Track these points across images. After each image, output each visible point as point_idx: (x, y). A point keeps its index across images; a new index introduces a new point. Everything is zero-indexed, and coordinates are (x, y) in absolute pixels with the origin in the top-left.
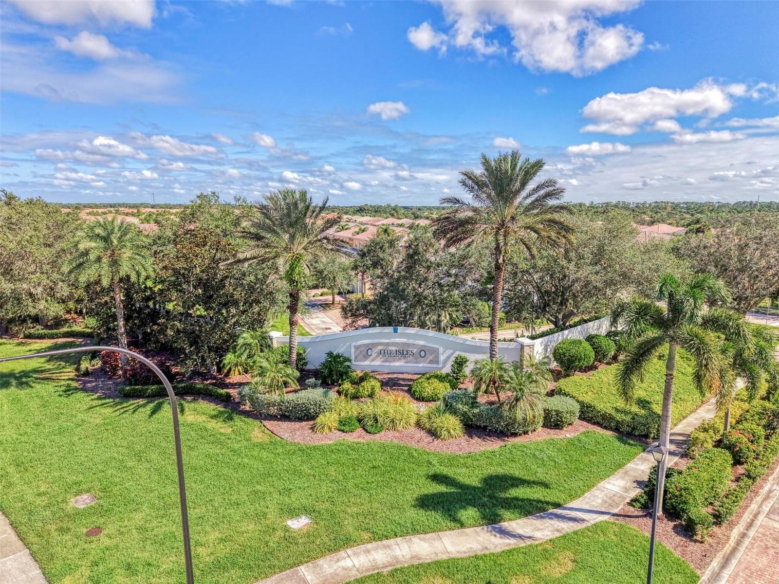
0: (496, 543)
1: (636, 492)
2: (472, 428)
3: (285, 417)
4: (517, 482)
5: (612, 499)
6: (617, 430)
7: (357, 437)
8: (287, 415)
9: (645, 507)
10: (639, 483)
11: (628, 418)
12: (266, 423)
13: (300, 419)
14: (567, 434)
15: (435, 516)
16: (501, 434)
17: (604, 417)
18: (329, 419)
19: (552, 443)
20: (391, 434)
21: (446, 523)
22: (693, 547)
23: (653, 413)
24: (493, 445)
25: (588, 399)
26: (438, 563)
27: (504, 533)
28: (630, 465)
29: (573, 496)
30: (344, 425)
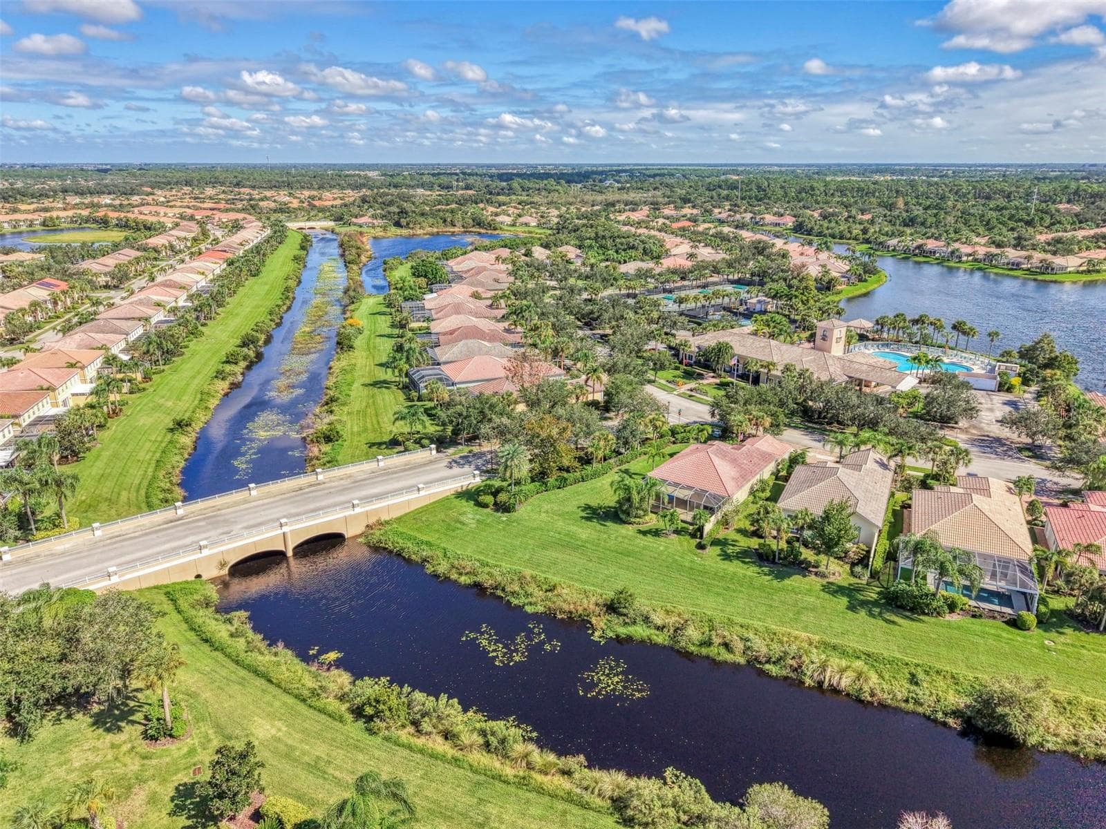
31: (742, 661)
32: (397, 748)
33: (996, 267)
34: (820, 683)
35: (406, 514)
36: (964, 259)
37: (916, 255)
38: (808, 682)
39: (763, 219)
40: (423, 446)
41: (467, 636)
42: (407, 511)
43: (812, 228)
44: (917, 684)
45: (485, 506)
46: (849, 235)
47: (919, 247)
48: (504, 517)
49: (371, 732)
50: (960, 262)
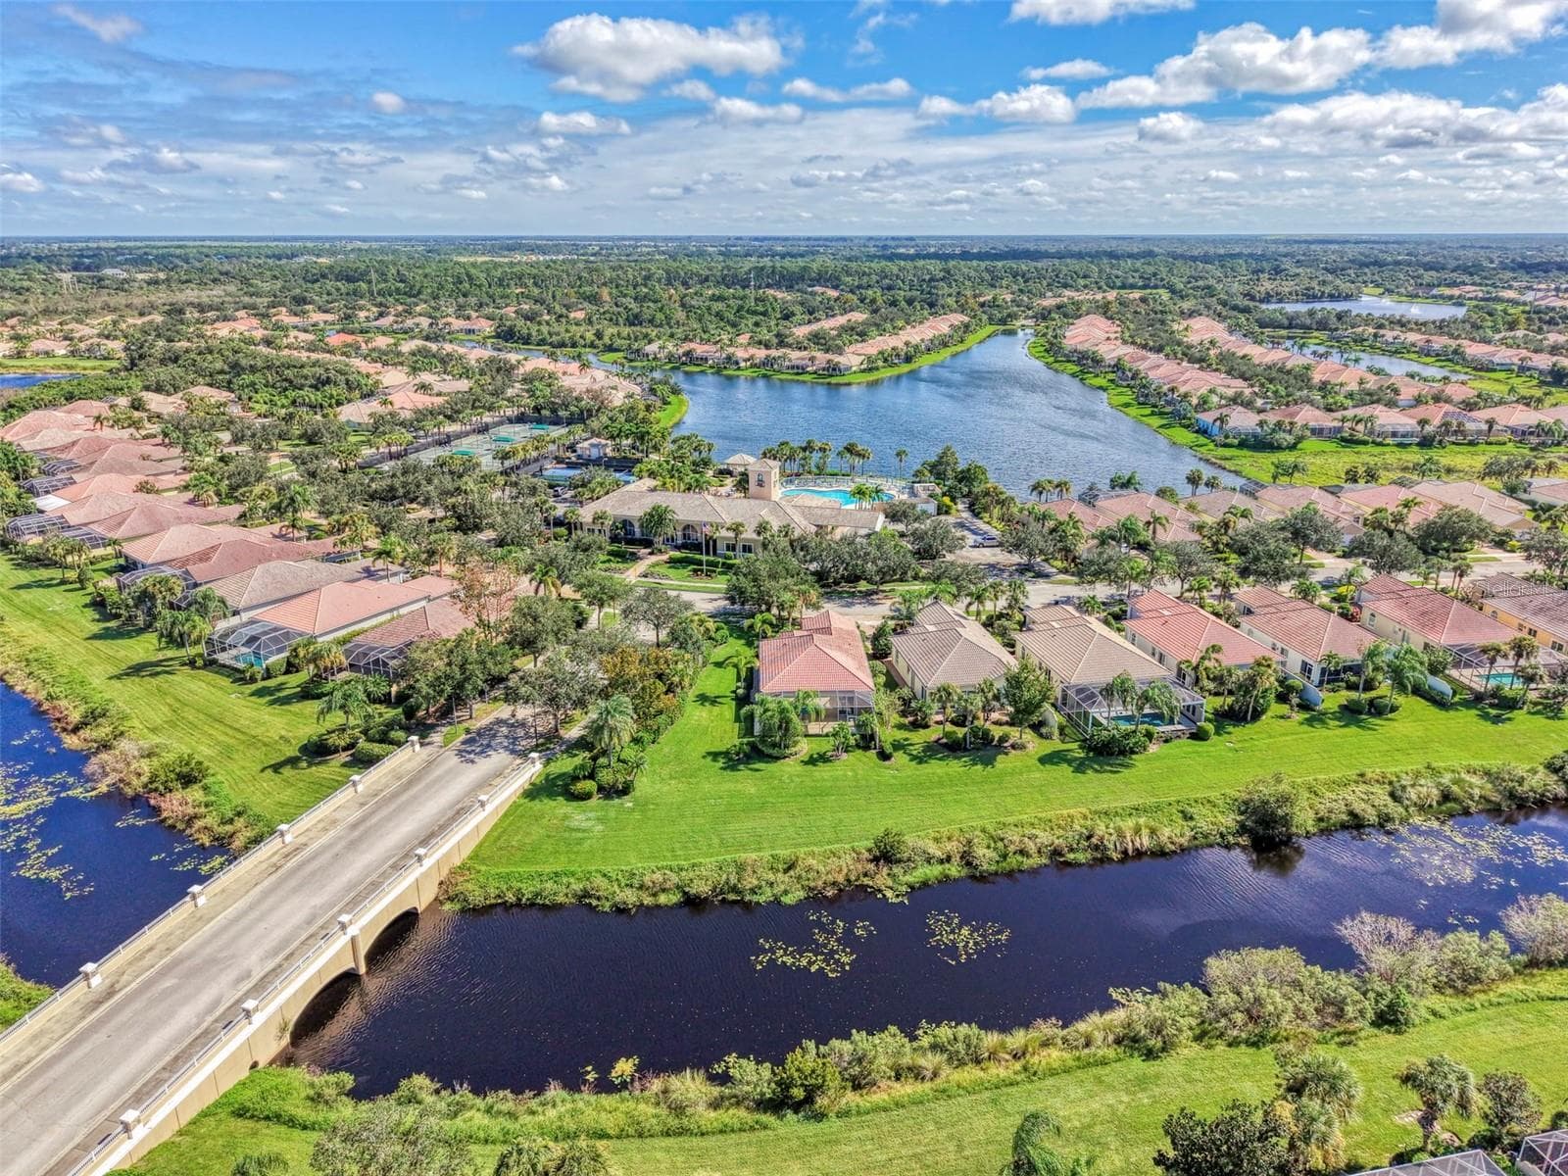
31: (1045, 861)
32: (868, 1117)
33: (780, 372)
34: (1125, 852)
35: (480, 845)
36: (743, 364)
37: (684, 364)
38: (1115, 856)
39: (449, 324)
40: (399, 744)
41: (761, 963)
42: (477, 842)
43: (529, 335)
44: (1191, 818)
45: (585, 796)
46: (582, 342)
47: (688, 354)
48: (627, 802)
49: (820, 1117)
50: (739, 369)
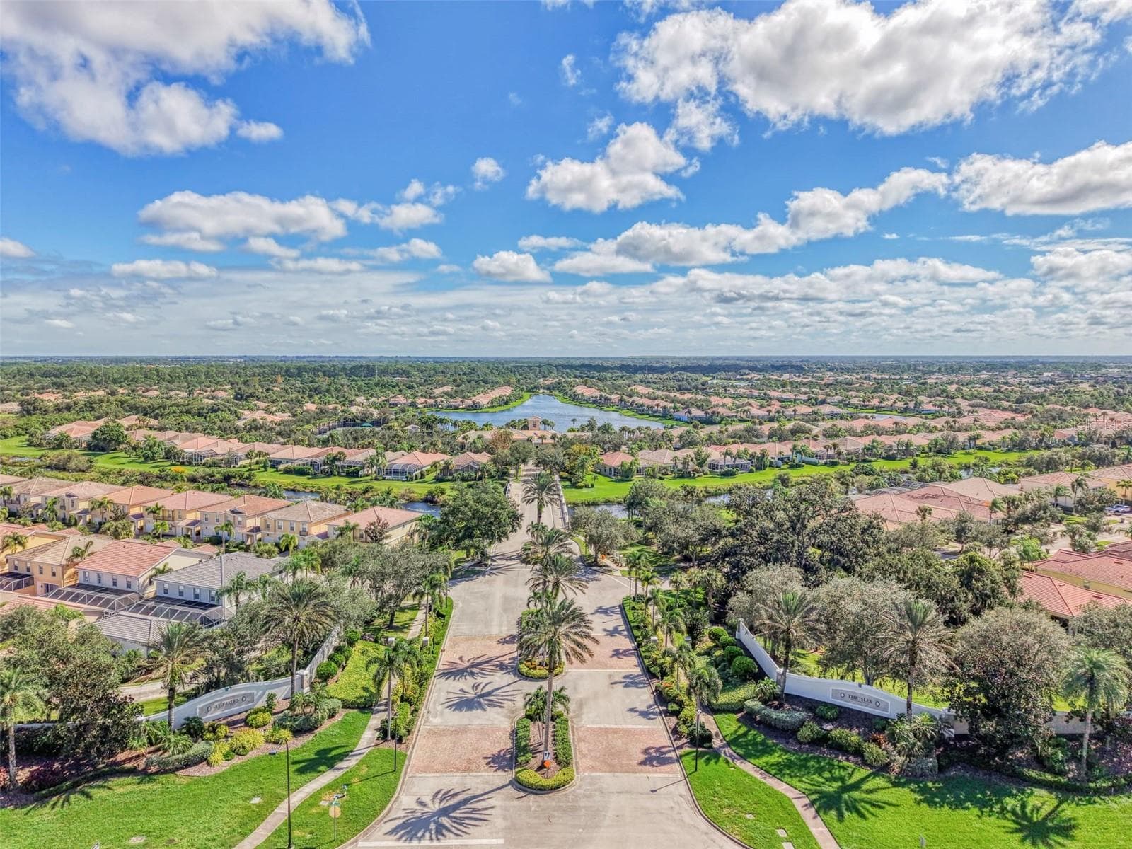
0: (339, 773)
1: (377, 734)
2: (297, 732)
3: (187, 766)
4: (331, 750)
5: (370, 740)
6: (358, 708)
7: (237, 760)
8: (188, 764)
9: (383, 739)
10: (377, 730)
11: (363, 700)
12: (177, 773)
13: (197, 764)
14: (338, 718)
15: (310, 775)
16: (310, 730)
17: (353, 703)
18: (218, 756)
19: (334, 725)
20: (255, 751)
21: (315, 775)
22: (403, 746)
23: (372, 694)
24: (308, 738)
25: (342, 696)
26: (324, 788)
27: (338, 769)
28: (370, 724)
29: (355, 745)
30: (227, 757)
